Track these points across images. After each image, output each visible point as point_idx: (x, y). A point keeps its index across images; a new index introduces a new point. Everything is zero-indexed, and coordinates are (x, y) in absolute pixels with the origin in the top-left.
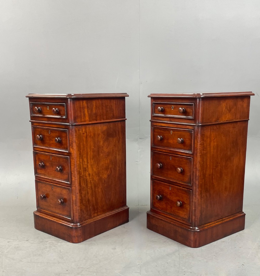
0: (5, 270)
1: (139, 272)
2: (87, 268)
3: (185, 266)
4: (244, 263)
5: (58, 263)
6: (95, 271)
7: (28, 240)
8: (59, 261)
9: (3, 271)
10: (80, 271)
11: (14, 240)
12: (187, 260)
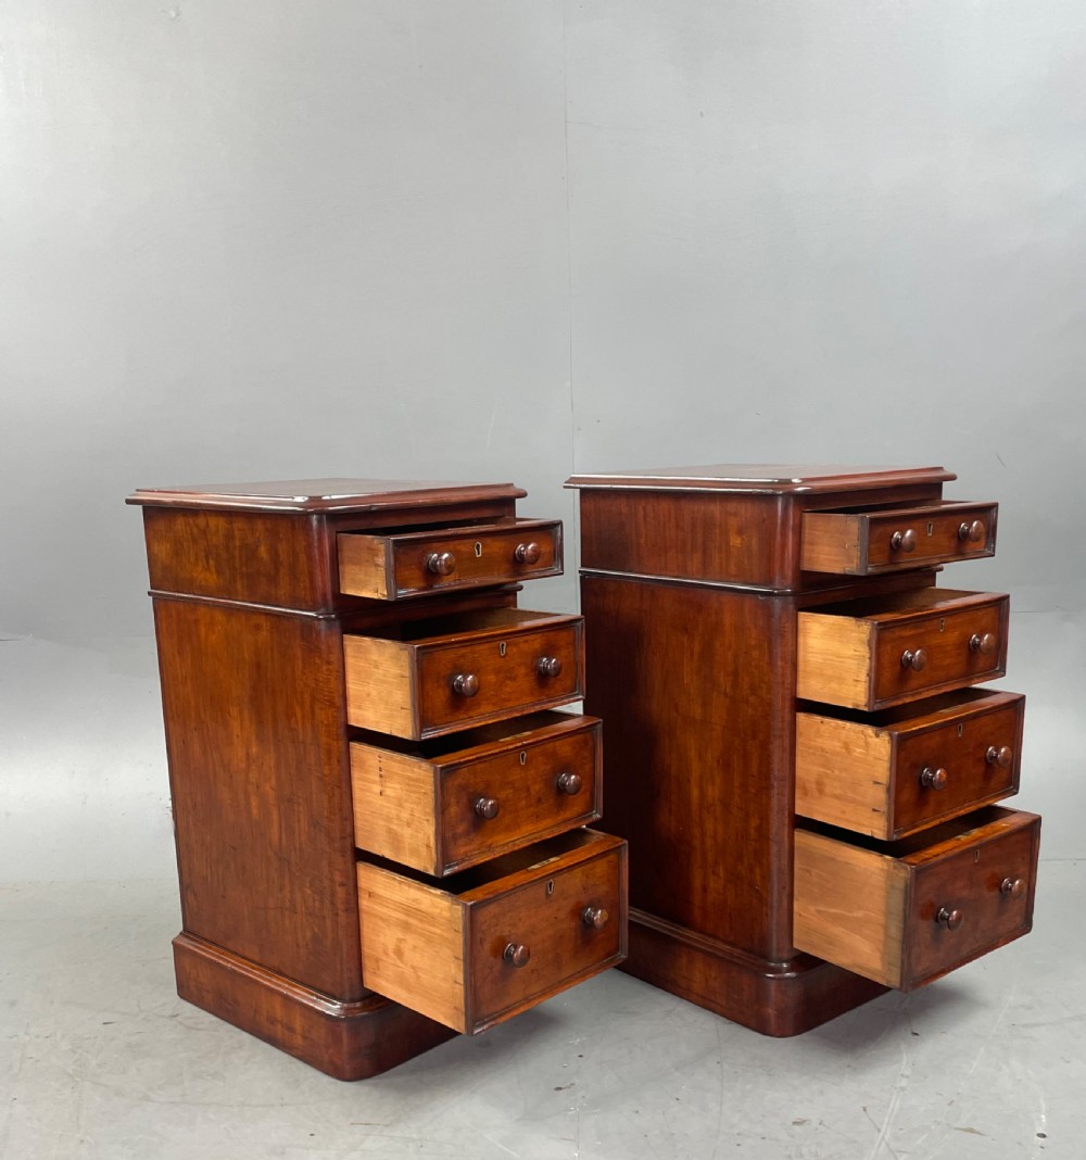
0: (88, 1138)
1: (572, 1136)
2: (385, 1126)
4: (958, 1093)
5: (282, 1105)
6: (414, 1136)
7: (177, 1015)
8: (282, 1099)
9: (82, 1141)
10: (358, 1136)
11: (126, 1013)
12: (749, 1085)
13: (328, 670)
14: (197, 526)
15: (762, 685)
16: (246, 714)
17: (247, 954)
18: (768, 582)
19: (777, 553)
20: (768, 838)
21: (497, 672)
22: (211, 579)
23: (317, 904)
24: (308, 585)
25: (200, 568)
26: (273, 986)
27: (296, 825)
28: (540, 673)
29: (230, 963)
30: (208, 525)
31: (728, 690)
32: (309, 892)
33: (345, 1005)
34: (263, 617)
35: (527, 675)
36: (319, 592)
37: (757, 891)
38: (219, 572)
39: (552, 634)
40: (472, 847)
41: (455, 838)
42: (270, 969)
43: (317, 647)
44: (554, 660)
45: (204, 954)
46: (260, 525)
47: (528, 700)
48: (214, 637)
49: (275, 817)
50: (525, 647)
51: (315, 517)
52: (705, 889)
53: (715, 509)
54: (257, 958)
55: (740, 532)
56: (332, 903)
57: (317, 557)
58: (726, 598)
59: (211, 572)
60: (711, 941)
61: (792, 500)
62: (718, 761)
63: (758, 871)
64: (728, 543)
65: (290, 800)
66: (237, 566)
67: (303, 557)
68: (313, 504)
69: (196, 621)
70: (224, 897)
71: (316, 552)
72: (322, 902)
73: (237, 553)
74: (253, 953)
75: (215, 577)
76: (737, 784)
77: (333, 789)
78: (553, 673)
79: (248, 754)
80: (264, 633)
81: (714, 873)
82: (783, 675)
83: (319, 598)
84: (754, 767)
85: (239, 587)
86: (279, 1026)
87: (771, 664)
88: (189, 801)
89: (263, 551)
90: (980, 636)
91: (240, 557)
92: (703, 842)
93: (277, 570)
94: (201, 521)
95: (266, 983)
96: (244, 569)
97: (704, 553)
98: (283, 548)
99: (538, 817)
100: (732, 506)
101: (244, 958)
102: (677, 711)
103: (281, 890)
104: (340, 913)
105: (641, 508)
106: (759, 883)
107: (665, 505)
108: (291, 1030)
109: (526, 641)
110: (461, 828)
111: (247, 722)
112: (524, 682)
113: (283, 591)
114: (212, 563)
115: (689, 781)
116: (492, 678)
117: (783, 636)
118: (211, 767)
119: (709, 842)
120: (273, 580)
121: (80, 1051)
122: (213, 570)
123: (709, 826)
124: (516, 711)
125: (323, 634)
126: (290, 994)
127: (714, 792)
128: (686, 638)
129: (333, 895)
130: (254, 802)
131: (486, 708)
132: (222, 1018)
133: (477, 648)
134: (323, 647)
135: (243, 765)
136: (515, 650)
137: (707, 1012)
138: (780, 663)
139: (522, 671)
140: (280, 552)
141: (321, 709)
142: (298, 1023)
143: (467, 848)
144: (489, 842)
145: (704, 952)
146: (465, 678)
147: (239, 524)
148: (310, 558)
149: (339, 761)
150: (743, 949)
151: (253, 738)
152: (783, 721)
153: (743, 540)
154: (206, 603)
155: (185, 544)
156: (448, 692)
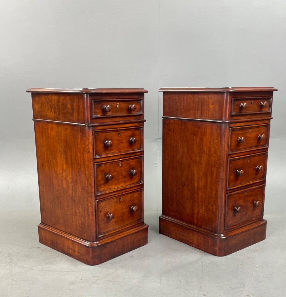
0: (14, 279)
1: (158, 281)
2: (103, 277)
3: (208, 275)
4: (273, 272)
5: (72, 271)
6: (112, 280)
7: (39, 247)
9: (13, 280)
10: (95, 280)
11: (24, 247)
12: (211, 269)
13: (88, 142)
14: (49, 99)
15: (218, 150)
16: (62, 156)
17: (61, 229)
18: (221, 119)
19: (224, 110)
20: (218, 197)
21: (118, 141)
22: (53, 115)
23: (83, 213)
24: (83, 115)
25: (49, 112)
26: (69, 238)
27: (77, 189)
28: (130, 142)
29: (56, 232)
30: (52, 98)
31: (207, 153)
32: (80, 209)
33: (91, 243)
34: (68, 126)
35: (127, 142)
36: (86, 118)
37: (214, 213)
38: (55, 112)
39: (134, 131)
40: (105, 188)
41: (100, 185)
42: (68, 233)
43: (85, 135)
44: (134, 138)
45: (48, 229)
46: (68, 98)
47: (126, 150)
48: (53, 133)
49: (71, 187)
50: (126, 134)
51: (85, 95)
52: (198, 213)
53: (205, 97)
54: (64, 230)
55: (213, 104)
56: (88, 213)
57: (86, 107)
58: (208, 124)
59: (52, 113)
60: (200, 229)
61: (229, 94)
62: (203, 174)
63: (214, 207)
64: (209, 107)
65: (75, 182)
66: (61, 111)
67: (81, 107)
68: (85, 90)
69: (47, 128)
70: (54, 212)
71: (86, 105)
72: (85, 212)
73: (61, 106)
74: (63, 229)
75: (54, 114)
76: (209, 181)
77: (89, 178)
78: (134, 142)
79: (63, 168)
80: (69, 131)
81: (201, 208)
82: (224, 147)
83: (86, 120)
84: (214, 176)
85: (61, 117)
86: (71, 250)
87: (221, 144)
88: (44, 183)
89: (69, 106)
90: (261, 135)
91: (62, 108)
92: (198, 199)
93: (73, 112)
94: (50, 97)
95: (67, 237)
96: (63, 111)
97: (202, 111)
98: (75, 105)
99: (125, 182)
100: (210, 96)
101: (60, 230)
102: (191, 159)
103: (72, 209)
104: (90, 215)
105: (182, 97)
106: (215, 211)
107: (190, 96)
108: (74, 251)
109: (126, 132)
110: (102, 182)
111: (63, 158)
112: (125, 144)
113: (75, 118)
114: (53, 110)
115: (194, 181)
116: (116, 142)
117: (225, 136)
118: (51, 172)
119: (200, 199)
120: (72, 114)
121: (11, 256)
122: (53, 112)
123: (200, 194)
124: (123, 152)
125: (87, 130)
126: (74, 240)
127: (202, 184)
128: (195, 137)
129: (88, 210)
130: (64, 183)
131: (114, 151)
132: (53, 248)
133: (112, 133)
134: (87, 135)
135: (61, 172)
136: (123, 134)
137: (198, 249)
138: (223, 144)
139: (125, 141)
140: (74, 106)
141: (86, 154)
142: (76, 249)
143: (104, 188)
144: (110, 187)
145: (197, 232)
146: (108, 141)
147: (62, 98)
148: (84, 107)
149: (91, 170)
150: (210, 231)
151: (64, 163)
152: (224, 162)
153: (213, 106)
154: (51, 122)
155: (45, 104)
156: (103, 145)
